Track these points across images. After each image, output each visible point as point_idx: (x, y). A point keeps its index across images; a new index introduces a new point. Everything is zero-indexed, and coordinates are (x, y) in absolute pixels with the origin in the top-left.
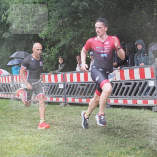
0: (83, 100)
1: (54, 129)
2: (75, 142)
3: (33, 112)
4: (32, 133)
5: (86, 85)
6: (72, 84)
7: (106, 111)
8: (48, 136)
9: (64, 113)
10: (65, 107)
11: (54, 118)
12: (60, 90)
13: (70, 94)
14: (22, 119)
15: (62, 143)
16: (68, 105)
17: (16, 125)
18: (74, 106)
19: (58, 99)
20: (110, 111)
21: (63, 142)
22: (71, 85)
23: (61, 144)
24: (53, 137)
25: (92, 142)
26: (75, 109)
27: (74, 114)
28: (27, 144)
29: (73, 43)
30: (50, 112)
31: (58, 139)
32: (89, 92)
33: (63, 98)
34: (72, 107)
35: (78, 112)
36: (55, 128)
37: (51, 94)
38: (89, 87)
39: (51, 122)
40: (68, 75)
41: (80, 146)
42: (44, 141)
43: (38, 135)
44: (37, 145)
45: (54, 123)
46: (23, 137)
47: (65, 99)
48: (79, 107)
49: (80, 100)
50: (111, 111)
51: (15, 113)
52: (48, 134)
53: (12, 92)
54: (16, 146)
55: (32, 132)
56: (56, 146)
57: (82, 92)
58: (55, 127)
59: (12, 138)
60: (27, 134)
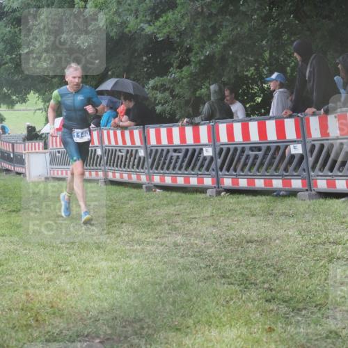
0: (257, 181)
1: (195, 246)
2: (240, 273)
3: (147, 209)
4: (146, 255)
5: (264, 150)
6: (232, 147)
7: (309, 206)
8: (181, 261)
9: (214, 211)
10: (218, 198)
11: (194, 222)
12: (206, 160)
13: (228, 170)
14: (124, 224)
15: (213, 276)
16: (223, 194)
17: (111, 238)
18: (236, 196)
19: (200, 181)
20: (317, 206)
21: (214, 274)
22: (228, 150)
23: (209, 277)
24: (191, 263)
25: (278, 274)
26: (239, 203)
27: (238, 212)
28: (136, 278)
29: (231, 53)
30: (185, 209)
31: (204, 268)
32: (271, 164)
33: (212, 177)
34: (233, 199)
35: (247, 208)
36: (196, 244)
37: (186, 169)
38: (270, 154)
39: (188, 230)
40: (223, 128)
41: (253, 281)
42: (172, 272)
43: (159, 259)
44: (159, 281)
45: (194, 233)
46: (127, 264)
47: (218, 181)
48: (247, 198)
49: (251, 182)
50: (320, 205)
51: (109, 211)
52: (182, 257)
53: (100, 165)
54: (113, 281)
55: (146, 253)
56: (199, 281)
57: (253, 164)
58: (196, 242)
59: (104, 265)
60: (136, 257)
